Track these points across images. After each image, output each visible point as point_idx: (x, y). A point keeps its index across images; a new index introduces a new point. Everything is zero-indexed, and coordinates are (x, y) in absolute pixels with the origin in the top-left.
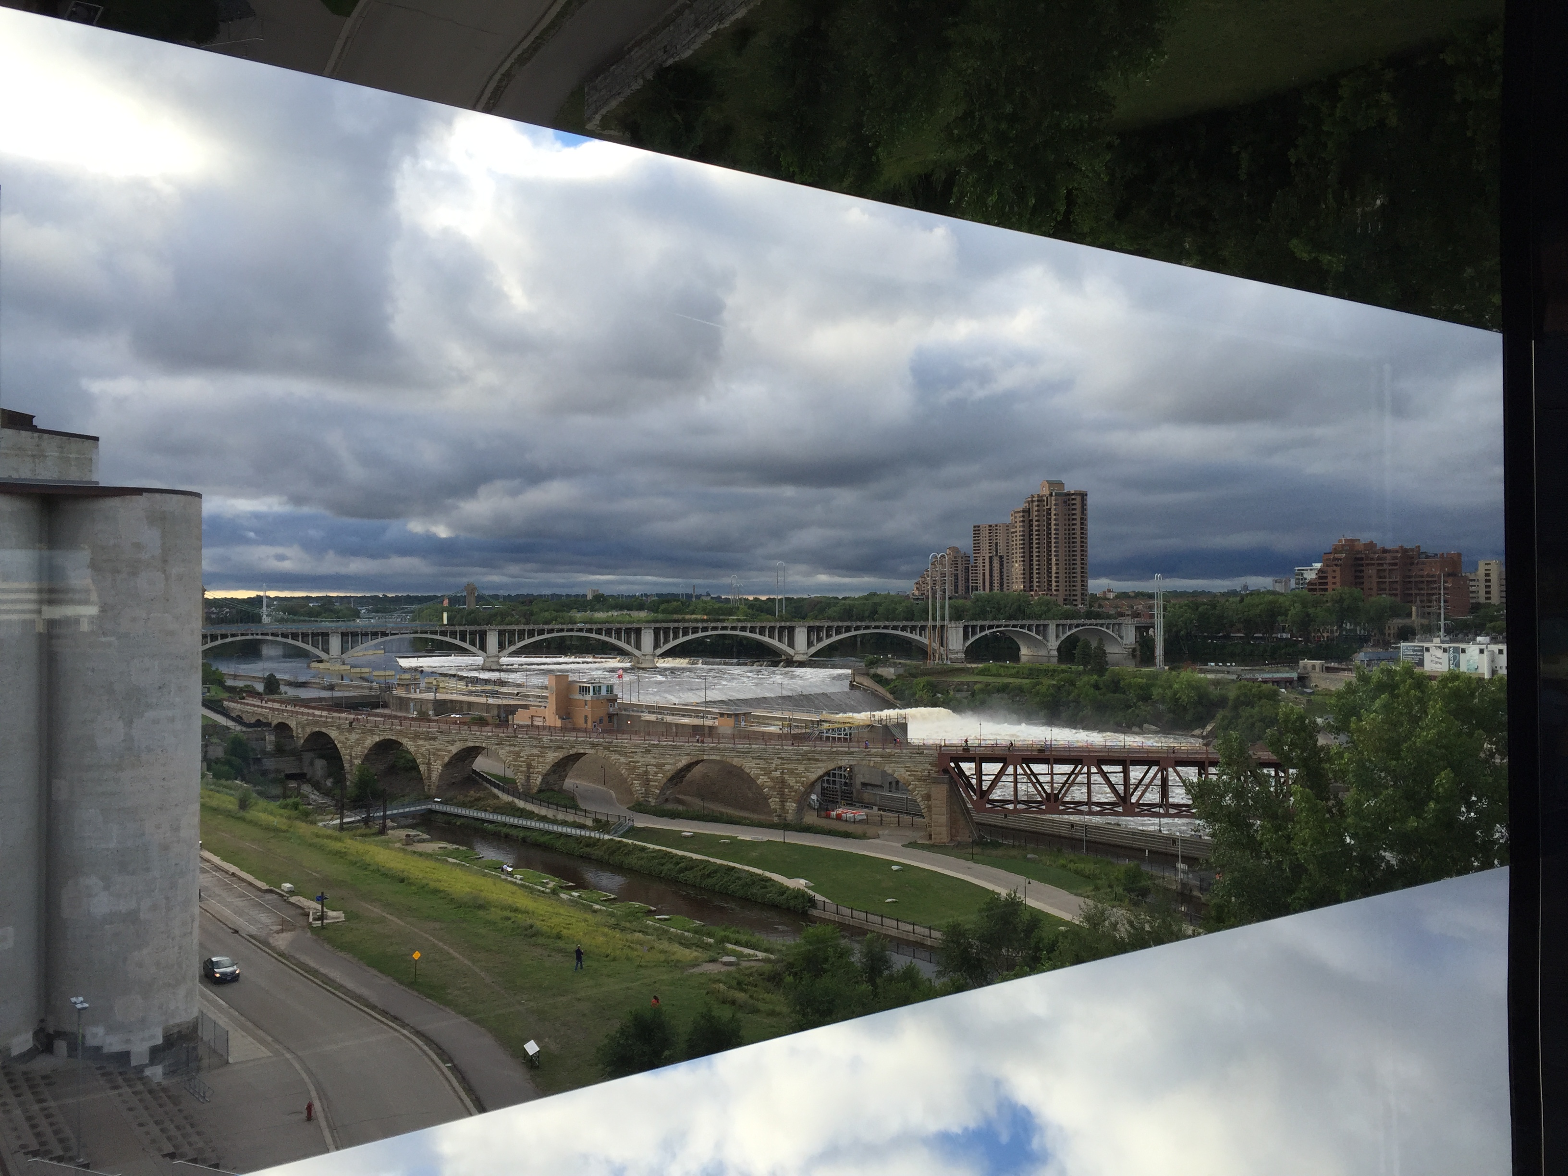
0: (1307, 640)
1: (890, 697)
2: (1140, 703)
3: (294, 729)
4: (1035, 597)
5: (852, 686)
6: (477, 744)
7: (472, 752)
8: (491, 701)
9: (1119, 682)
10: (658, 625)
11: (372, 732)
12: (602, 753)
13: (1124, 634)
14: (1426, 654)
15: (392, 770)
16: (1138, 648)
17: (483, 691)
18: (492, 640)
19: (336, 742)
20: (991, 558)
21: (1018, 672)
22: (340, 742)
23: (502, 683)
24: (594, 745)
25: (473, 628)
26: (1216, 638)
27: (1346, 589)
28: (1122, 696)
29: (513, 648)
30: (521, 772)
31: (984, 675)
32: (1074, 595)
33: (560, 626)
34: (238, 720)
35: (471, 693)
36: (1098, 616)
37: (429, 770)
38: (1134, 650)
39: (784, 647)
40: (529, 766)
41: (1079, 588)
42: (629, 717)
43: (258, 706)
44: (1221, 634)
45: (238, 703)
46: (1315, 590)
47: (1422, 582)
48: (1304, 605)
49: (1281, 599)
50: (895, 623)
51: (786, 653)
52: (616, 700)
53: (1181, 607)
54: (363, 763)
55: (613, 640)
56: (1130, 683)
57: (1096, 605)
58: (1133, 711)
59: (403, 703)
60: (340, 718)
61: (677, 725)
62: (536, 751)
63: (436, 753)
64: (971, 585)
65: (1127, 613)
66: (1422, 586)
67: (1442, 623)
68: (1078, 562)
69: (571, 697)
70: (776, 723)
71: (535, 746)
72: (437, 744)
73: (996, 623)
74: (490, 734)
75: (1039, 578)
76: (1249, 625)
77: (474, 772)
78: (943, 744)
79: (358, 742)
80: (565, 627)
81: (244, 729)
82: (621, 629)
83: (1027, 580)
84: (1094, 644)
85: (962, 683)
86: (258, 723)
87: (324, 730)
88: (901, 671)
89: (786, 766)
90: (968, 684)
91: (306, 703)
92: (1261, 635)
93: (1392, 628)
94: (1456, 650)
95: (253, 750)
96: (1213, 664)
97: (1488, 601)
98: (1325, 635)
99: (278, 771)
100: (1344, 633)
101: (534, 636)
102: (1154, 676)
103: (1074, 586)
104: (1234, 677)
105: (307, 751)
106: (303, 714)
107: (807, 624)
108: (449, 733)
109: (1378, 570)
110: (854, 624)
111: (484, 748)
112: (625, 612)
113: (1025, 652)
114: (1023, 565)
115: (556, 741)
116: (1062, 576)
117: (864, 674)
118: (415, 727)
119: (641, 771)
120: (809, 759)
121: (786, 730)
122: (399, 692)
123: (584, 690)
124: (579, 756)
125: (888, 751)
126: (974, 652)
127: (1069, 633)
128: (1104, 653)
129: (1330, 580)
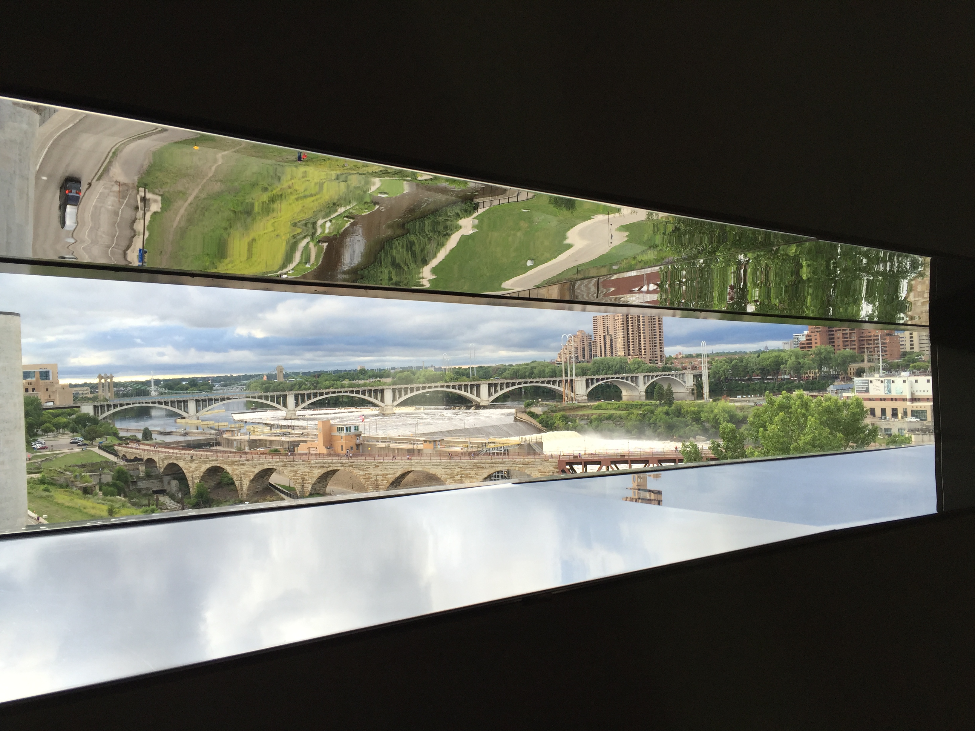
0: (800, 379)
1: (539, 426)
2: (694, 423)
3: (157, 462)
4: (630, 360)
5: (516, 420)
6: (270, 467)
7: (268, 472)
8: (284, 439)
9: (680, 410)
10: (394, 387)
11: (204, 462)
12: (348, 469)
13: (686, 380)
14: (870, 385)
15: (219, 485)
16: (695, 388)
17: (281, 433)
18: (291, 400)
19: (183, 469)
20: (604, 336)
21: (619, 407)
22: (185, 469)
23: (292, 427)
24: (343, 464)
25: (278, 393)
26: (743, 380)
27: (823, 346)
28: (683, 419)
29: (304, 405)
30: (299, 483)
31: (598, 409)
32: (656, 357)
33: (333, 390)
34: (124, 458)
35: (271, 435)
36: (670, 369)
37: (241, 484)
38: (693, 390)
39: (473, 397)
40: (303, 479)
41: (658, 352)
42: (369, 445)
43: (135, 448)
44: (746, 378)
45: (123, 447)
46: (804, 348)
47: (871, 340)
48: (797, 357)
49: (783, 354)
50: (543, 379)
51: (476, 401)
52: (361, 435)
53: (721, 362)
54: (200, 482)
55: (366, 397)
56: (687, 411)
57: (670, 362)
58: (690, 428)
59: (229, 442)
60: (185, 454)
61: (398, 449)
62: (307, 470)
63: (245, 473)
64: (593, 353)
65: (688, 367)
66: (870, 342)
67: (881, 365)
68: (658, 336)
69: (332, 434)
70: (459, 445)
71: (307, 467)
72: (245, 468)
73: (606, 376)
74: (278, 460)
75: (633, 347)
76: (764, 371)
77: (270, 484)
78: (562, 454)
79: (196, 469)
80: (336, 390)
81: (126, 463)
82: (371, 390)
83: (626, 349)
84: (665, 387)
85: (584, 415)
86: (136, 459)
87: (175, 462)
88: (546, 409)
89: (463, 472)
90: (588, 415)
91: (168, 446)
92: (771, 377)
93: (852, 369)
94: (889, 381)
95: (131, 476)
96: (740, 396)
97: (912, 350)
98: (811, 375)
99: (147, 489)
100: (823, 373)
101: (317, 397)
102: (701, 406)
103: (655, 351)
104: (753, 404)
105: (167, 475)
106: (162, 452)
107: (488, 382)
108: (253, 460)
109: (843, 334)
110: (517, 381)
111: (275, 470)
112: (378, 379)
113: (625, 394)
114: (624, 340)
115: (319, 463)
116: (648, 345)
117: (523, 412)
118: (231, 458)
119: (373, 479)
120: (478, 468)
121: (465, 450)
122: (227, 436)
123: (340, 429)
124: (334, 472)
125: (526, 460)
126: (593, 395)
127: (651, 381)
128: (672, 393)
129: (813, 341)
